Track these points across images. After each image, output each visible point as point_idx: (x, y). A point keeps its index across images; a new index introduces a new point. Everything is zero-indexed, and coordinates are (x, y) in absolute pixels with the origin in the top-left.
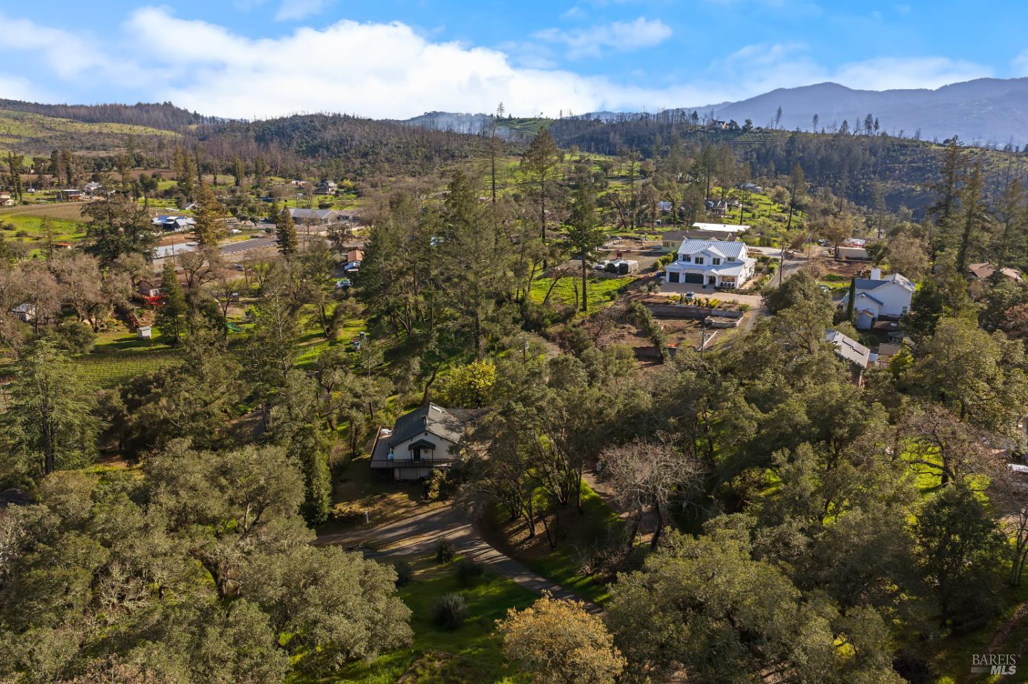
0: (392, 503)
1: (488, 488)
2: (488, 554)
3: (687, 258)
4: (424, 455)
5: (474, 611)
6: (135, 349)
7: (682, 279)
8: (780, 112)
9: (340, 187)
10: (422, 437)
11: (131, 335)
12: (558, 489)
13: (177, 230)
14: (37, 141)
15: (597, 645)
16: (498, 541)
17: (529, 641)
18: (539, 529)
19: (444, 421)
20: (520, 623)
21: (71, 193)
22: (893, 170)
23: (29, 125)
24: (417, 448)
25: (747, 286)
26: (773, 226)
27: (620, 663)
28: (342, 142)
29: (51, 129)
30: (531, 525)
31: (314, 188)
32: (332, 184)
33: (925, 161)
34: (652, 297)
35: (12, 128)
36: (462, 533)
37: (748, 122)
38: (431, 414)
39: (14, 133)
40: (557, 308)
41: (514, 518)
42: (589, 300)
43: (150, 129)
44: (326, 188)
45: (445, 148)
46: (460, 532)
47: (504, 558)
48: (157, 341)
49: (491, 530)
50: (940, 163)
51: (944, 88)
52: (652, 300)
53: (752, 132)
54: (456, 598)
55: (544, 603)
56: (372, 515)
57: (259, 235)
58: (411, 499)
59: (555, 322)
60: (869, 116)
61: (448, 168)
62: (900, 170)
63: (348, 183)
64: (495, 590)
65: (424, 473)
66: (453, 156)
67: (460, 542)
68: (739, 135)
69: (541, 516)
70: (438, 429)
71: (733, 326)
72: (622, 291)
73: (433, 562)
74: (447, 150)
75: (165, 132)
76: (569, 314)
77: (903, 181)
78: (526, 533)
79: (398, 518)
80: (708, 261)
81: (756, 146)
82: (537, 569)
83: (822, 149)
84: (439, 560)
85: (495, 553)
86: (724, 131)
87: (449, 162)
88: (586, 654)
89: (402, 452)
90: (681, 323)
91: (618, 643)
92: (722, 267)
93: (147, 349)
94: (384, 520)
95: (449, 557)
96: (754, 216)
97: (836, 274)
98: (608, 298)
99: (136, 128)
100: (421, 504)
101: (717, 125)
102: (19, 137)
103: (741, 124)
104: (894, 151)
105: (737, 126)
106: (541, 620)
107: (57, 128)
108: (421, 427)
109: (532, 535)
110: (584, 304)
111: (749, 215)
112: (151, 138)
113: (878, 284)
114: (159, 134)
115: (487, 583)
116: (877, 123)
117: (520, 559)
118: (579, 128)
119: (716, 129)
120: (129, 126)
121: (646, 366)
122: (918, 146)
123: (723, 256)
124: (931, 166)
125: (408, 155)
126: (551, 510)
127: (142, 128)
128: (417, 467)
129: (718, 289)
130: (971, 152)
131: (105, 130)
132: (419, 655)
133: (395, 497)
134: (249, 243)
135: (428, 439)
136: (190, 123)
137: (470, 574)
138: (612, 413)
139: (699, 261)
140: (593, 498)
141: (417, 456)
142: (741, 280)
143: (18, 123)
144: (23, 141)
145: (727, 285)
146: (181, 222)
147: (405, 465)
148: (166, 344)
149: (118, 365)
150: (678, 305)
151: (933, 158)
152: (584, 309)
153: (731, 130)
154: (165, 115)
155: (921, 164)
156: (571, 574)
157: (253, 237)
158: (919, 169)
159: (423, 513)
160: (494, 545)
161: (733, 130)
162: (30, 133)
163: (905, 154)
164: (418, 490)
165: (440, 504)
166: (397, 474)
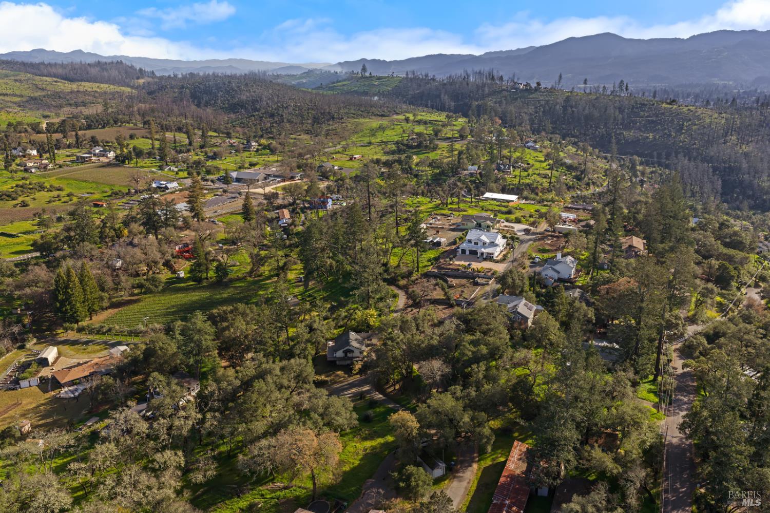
0: (337, 375)
1: (378, 372)
2: (379, 396)
3: (470, 241)
4: (349, 355)
5: (376, 416)
6: (178, 285)
7: (468, 253)
8: (560, 77)
9: (260, 145)
10: (348, 347)
11: (172, 276)
12: (404, 371)
13: (167, 191)
14: (35, 99)
15: (413, 422)
16: (382, 391)
17: (396, 421)
18: (397, 387)
19: (356, 340)
20: (394, 417)
21: (87, 157)
22: (635, 123)
23: (26, 86)
24: (346, 352)
25: (499, 258)
26: (541, 181)
27: (418, 426)
28: (254, 102)
29: (43, 89)
30: (394, 385)
31: (242, 146)
32: (254, 144)
33: (657, 116)
34: (451, 264)
35: (15, 88)
36: (367, 388)
37: (539, 84)
38: (351, 337)
39: (18, 93)
40: (404, 269)
41: (387, 383)
42: (421, 265)
43: (112, 87)
44: (250, 146)
45: (327, 111)
46: (366, 388)
47: (384, 398)
48: (188, 279)
49: (380, 388)
50: (667, 118)
51: (693, 37)
52: (451, 267)
53: (540, 92)
54: (370, 412)
55: (400, 412)
56: (331, 380)
57: (219, 194)
58: (345, 373)
59: (403, 278)
60: (622, 82)
61: (330, 128)
62: (640, 122)
63: (263, 141)
64: (382, 409)
65: (349, 362)
66: (333, 118)
67: (367, 392)
68: (532, 93)
69: (398, 382)
70: (355, 344)
71: (487, 284)
72: (437, 259)
73: (358, 400)
74: (329, 113)
75: (123, 88)
76: (410, 274)
77: (641, 131)
78: (392, 388)
79: (341, 382)
80: (480, 244)
81: (543, 103)
82: (396, 402)
83: (587, 108)
84: (361, 399)
85: (381, 396)
86: (522, 91)
87: (331, 123)
88: (410, 423)
89: (340, 354)
90: (464, 281)
91: (418, 421)
92: (487, 247)
93: (185, 284)
94: (335, 383)
95: (364, 397)
96: (528, 175)
97: (547, 247)
98: (430, 263)
99: (102, 85)
100: (350, 376)
101: (517, 86)
102: (21, 96)
103: (534, 85)
104: (637, 108)
105: (531, 87)
106: (400, 416)
107: (48, 88)
108: (347, 343)
109: (395, 389)
110: (418, 267)
111: (526, 173)
112: (113, 94)
113: (558, 262)
114: (119, 90)
115: (379, 407)
116: (627, 86)
117: (390, 398)
118: (420, 85)
119: (516, 89)
120: (97, 84)
121: (445, 309)
122: (653, 105)
123: (488, 241)
124: (660, 120)
125: (302, 116)
126: (401, 379)
127: (106, 86)
128: (346, 360)
129: (485, 259)
130: (689, 110)
131: (81, 89)
132: (361, 430)
133: (339, 373)
134: (214, 200)
135: (351, 348)
136: (138, 78)
137: (373, 404)
138: (423, 345)
139: (476, 243)
140: (417, 375)
141: (346, 355)
142: (496, 254)
143: (18, 84)
144: (24, 99)
145: (489, 258)
146: (169, 186)
147: (341, 359)
148: (193, 281)
149: (173, 296)
150: (463, 270)
151: (663, 114)
152: (418, 271)
153: (527, 90)
154: (119, 72)
155: (654, 119)
156: (409, 403)
157: (215, 195)
158: (653, 122)
159: (351, 380)
160: (380, 393)
161: (528, 90)
162: (28, 93)
163: (643, 111)
164: (348, 370)
165: (358, 376)
166: (338, 363)
